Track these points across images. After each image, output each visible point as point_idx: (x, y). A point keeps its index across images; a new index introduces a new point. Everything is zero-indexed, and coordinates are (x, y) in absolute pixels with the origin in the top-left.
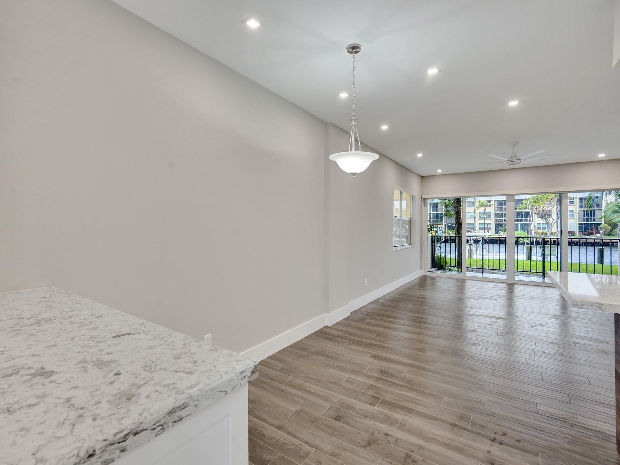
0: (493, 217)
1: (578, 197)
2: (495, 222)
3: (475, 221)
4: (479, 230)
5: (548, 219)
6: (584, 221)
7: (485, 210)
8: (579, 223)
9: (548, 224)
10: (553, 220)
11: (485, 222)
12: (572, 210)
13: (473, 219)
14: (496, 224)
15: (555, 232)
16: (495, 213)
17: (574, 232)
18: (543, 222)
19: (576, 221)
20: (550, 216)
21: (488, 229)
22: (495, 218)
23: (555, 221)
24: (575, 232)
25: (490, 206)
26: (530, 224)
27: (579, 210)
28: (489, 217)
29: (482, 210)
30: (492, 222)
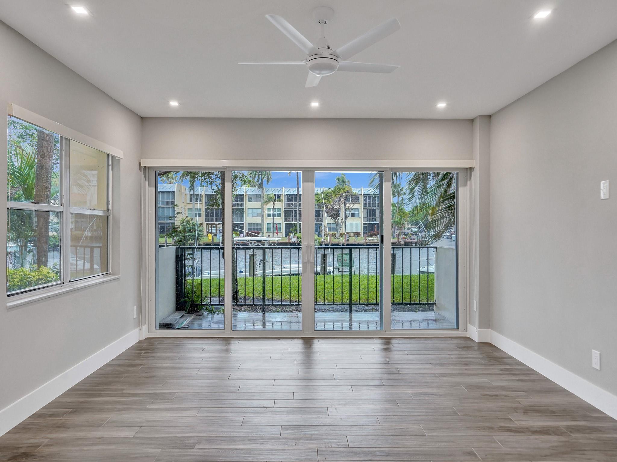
0: (283, 215)
1: (363, 194)
2: (285, 222)
3: (262, 220)
4: (268, 231)
5: (337, 218)
6: (367, 221)
7: (274, 206)
8: (363, 223)
9: (337, 223)
10: (342, 219)
11: (273, 222)
12: (358, 209)
13: (260, 218)
14: (285, 224)
15: (343, 233)
16: (285, 210)
17: (359, 233)
18: (333, 221)
19: (361, 222)
20: (338, 215)
21: (277, 231)
22: (285, 216)
23: (343, 220)
24: (361, 233)
25: (279, 201)
26: (321, 224)
27: (364, 209)
28: (279, 215)
29: (270, 205)
30: (281, 221)
